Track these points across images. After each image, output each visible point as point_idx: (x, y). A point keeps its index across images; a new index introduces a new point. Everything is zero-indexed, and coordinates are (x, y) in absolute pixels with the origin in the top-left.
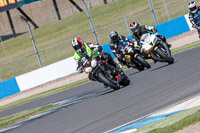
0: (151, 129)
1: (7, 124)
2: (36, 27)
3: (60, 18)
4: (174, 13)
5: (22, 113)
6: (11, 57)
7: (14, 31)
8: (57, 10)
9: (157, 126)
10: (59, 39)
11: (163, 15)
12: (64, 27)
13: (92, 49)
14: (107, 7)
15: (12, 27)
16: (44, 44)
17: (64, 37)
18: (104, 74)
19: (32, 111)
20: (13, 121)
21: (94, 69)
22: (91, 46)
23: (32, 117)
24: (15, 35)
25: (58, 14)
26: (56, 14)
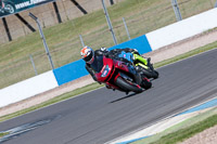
3: (10, 39)
4: (134, 31)
8: (7, 30)
11: (122, 34)
12: (15, 48)
14: (62, 26)
17: (15, 59)
25: (9, 35)
26: (6, 35)
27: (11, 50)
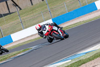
1: (6, 58)
2: (21, 9)
3: (32, 5)
10: (32, 15)
11: (84, 2)
20: (9, 57)
24: (10, 13)
25: (32, 3)
26: (30, 3)
27: (33, 10)
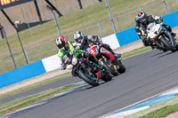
0: (162, 106)
1: (34, 101)
2: (60, 15)
3: (81, 8)
5: (48, 92)
6: (38, 41)
7: (40, 19)
8: (79, 0)
9: (167, 104)
10: (80, 26)
12: (85, 15)
13: (75, 47)
15: (39, 15)
16: (68, 30)
18: (84, 71)
19: (56, 89)
20: (39, 98)
21: (74, 66)
22: (74, 44)
23: (56, 95)
24: (41, 22)
25: (80, 4)
27: (82, 16)
